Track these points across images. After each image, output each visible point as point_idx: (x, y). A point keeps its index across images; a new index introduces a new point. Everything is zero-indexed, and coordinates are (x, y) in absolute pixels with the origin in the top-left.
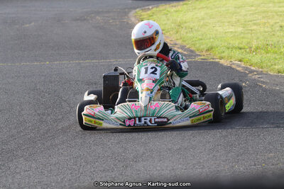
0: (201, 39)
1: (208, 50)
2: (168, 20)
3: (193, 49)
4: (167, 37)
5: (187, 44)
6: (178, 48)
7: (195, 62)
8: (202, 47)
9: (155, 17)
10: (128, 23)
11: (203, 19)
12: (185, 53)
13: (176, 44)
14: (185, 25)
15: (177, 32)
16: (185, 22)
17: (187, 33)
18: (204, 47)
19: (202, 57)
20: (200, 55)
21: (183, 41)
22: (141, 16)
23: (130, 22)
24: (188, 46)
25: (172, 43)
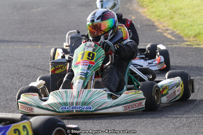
0: (191, 26)
1: (195, 36)
2: (166, 6)
3: (182, 34)
4: (161, 23)
5: (177, 30)
6: (168, 34)
7: (179, 48)
8: (190, 33)
9: (155, 3)
10: (128, 9)
11: (198, 6)
12: (174, 39)
13: (167, 30)
14: (180, 11)
15: (171, 19)
16: (181, 9)
17: (179, 19)
18: (192, 33)
19: (188, 43)
20: (186, 41)
21: (174, 27)
22: (143, 2)
23: (131, 8)
24: (178, 32)
25: (164, 28)
